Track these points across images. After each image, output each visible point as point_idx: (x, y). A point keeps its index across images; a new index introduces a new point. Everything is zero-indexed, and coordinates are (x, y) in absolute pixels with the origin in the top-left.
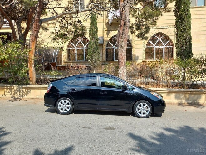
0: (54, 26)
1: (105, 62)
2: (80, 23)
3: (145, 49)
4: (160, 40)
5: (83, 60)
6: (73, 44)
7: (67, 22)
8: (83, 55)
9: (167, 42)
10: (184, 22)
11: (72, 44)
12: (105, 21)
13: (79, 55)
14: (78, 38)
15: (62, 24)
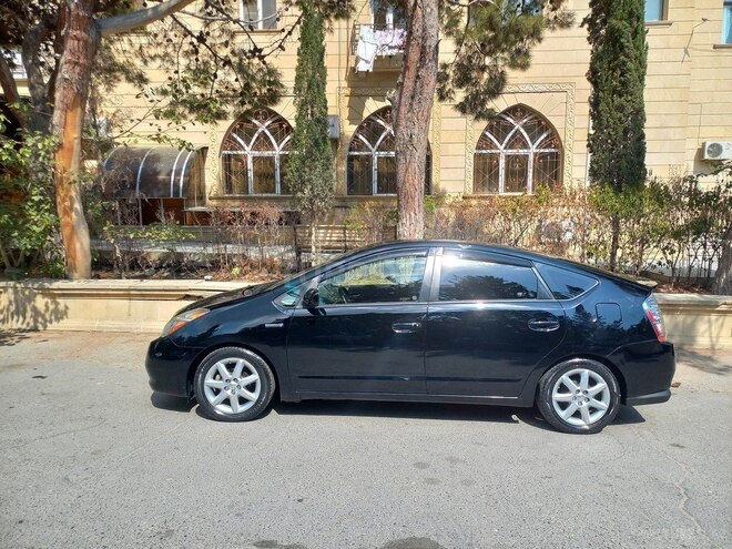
0: (168, 65)
1: (343, 200)
2: (261, 58)
3: (472, 156)
4: (518, 130)
5: (273, 191)
6: (239, 139)
7: (215, 55)
8: (273, 176)
9: (542, 137)
10: (622, 58)
11: (235, 140)
12: (344, 64)
13: (260, 176)
14: (256, 119)
15: (197, 60)
